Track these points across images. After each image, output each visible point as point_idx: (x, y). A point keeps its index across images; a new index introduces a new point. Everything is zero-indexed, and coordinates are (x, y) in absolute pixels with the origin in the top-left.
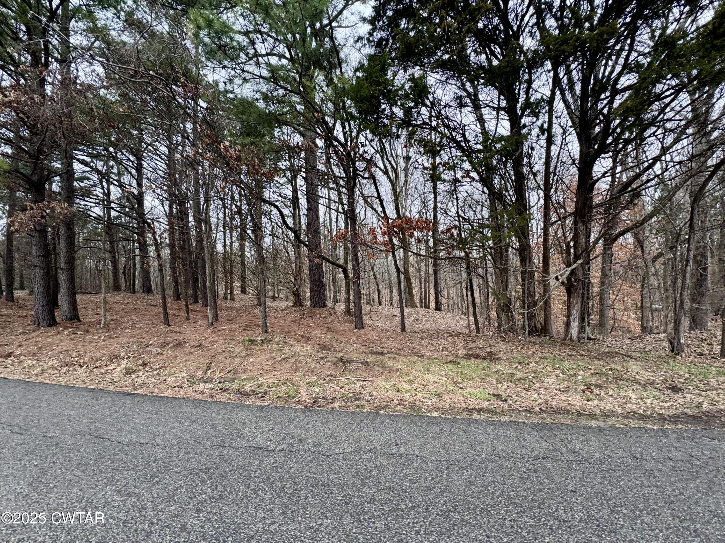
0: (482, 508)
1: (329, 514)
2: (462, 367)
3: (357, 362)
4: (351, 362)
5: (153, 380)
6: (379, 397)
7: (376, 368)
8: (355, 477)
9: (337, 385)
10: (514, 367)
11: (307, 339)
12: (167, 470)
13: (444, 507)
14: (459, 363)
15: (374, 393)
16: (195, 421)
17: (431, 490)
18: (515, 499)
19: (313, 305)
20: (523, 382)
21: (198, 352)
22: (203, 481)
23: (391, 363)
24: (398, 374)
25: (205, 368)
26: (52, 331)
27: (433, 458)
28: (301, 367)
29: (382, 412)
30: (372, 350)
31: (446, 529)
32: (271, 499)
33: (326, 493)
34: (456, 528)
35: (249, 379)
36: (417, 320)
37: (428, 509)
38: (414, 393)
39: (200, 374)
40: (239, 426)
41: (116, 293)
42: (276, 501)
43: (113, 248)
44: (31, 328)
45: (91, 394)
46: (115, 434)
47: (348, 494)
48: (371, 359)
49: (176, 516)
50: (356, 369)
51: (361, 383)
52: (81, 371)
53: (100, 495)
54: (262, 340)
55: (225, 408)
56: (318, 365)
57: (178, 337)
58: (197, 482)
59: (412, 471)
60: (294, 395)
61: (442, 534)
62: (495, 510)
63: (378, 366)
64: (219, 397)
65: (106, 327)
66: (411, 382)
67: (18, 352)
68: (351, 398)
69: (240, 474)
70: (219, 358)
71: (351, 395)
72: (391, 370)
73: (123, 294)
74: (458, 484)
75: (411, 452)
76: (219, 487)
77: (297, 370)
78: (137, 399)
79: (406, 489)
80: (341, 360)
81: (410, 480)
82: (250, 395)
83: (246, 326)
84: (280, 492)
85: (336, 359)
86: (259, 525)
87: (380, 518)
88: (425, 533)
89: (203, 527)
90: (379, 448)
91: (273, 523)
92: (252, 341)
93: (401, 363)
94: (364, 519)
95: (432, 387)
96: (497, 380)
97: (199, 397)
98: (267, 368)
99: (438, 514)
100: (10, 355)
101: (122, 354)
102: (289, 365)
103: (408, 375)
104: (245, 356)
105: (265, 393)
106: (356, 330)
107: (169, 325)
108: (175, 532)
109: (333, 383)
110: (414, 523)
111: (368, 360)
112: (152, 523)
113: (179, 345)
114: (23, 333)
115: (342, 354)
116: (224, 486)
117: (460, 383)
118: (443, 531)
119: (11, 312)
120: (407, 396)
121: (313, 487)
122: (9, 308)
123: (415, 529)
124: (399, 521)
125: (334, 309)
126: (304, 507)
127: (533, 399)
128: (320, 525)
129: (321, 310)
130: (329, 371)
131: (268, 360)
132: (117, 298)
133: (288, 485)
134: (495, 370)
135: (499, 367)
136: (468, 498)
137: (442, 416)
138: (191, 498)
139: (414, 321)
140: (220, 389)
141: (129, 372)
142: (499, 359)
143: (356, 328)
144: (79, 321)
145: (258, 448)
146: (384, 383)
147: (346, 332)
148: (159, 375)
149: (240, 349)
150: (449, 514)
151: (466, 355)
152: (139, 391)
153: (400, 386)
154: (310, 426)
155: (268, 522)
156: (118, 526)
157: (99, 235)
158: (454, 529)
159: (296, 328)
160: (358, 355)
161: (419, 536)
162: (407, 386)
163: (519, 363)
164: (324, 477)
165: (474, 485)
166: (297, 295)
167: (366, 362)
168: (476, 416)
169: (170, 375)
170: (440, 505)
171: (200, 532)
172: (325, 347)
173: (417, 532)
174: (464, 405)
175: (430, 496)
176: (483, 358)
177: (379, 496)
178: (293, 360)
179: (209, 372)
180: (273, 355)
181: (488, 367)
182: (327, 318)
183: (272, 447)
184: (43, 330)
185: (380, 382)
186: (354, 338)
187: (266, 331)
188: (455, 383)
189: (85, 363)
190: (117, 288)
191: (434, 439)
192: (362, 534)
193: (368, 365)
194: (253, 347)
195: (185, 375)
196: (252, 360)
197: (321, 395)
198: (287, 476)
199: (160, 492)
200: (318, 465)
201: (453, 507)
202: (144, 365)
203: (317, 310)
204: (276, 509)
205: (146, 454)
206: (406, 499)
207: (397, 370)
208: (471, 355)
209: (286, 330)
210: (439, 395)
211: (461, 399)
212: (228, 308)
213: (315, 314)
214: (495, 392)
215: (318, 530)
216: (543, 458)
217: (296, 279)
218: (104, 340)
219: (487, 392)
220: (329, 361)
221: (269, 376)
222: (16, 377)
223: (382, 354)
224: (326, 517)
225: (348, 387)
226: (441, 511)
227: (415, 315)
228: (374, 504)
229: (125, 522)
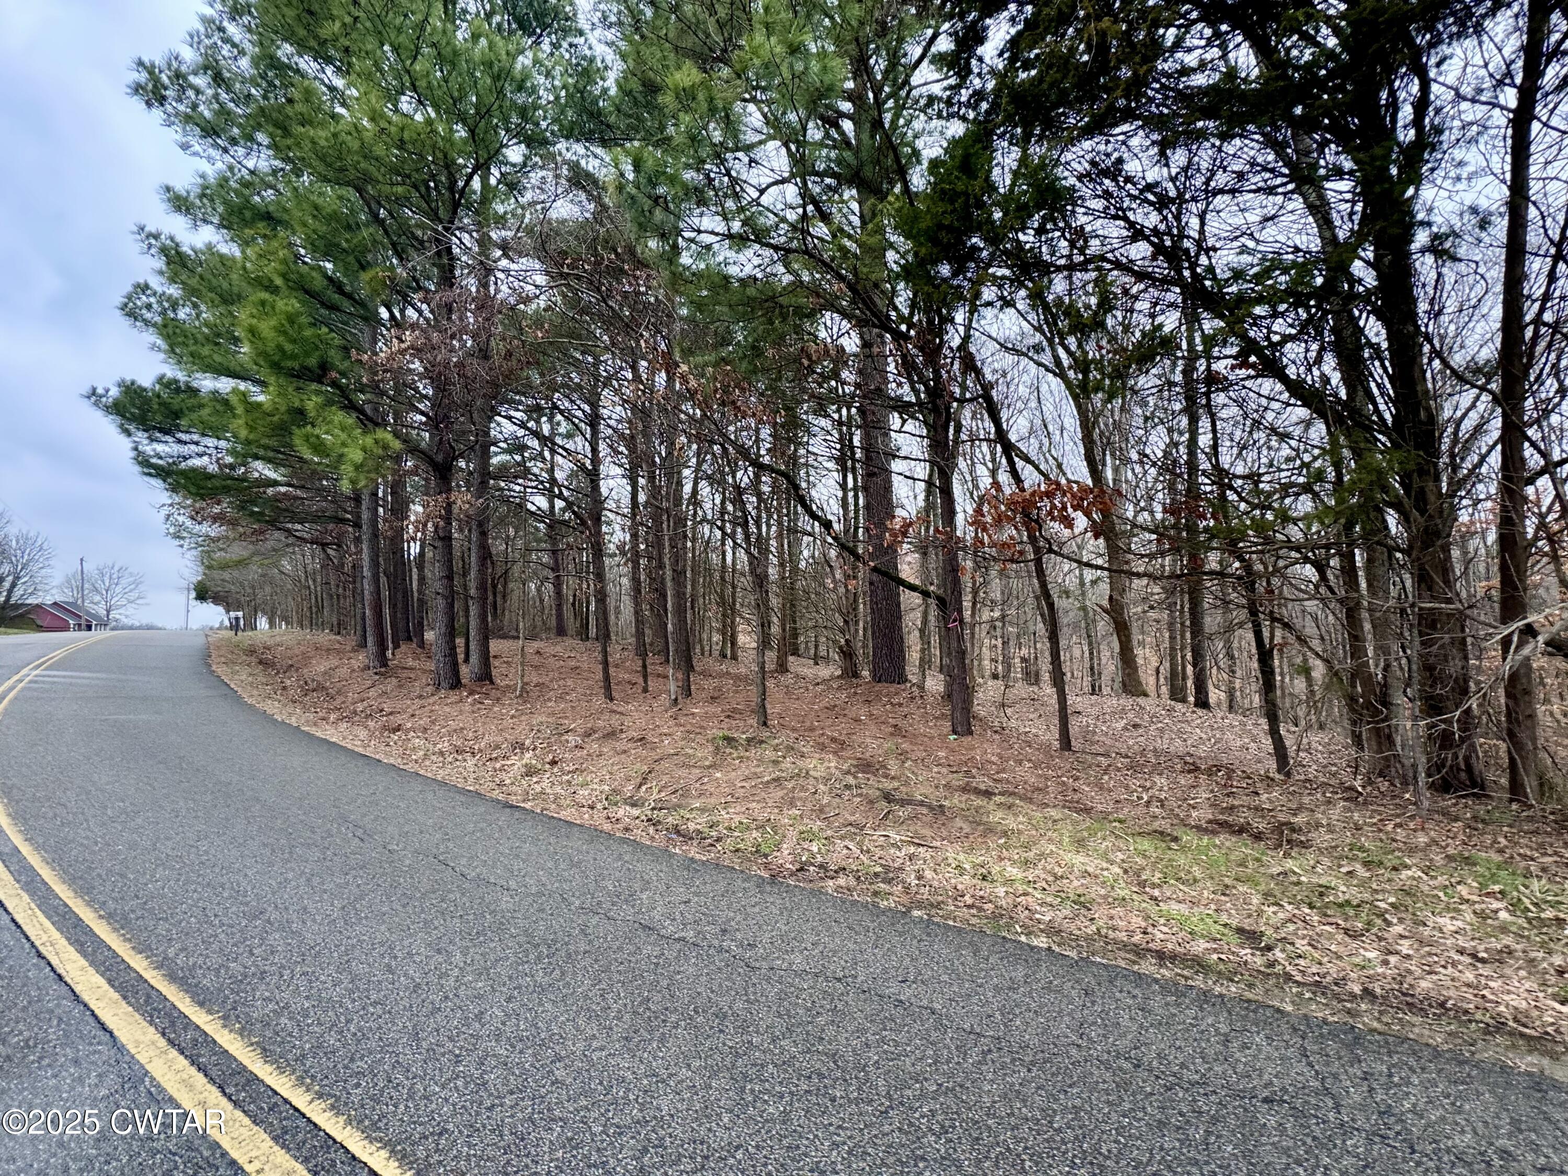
0: (1008, 1149)
1: (696, 1063)
2: (1183, 849)
3: (921, 804)
4: (903, 803)
5: (558, 789)
6: (935, 884)
7: (959, 822)
8: (780, 1016)
9: (860, 845)
10: (1344, 870)
11: (839, 746)
12: (501, 928)
13: (924, 1121)
14: (1176, 839)
15: (928, 874)
16: (578, 864)
17: (917, 1081)
18: (1107, 1158)
19: (877, 678)
20: (1351, 912)
21: (637, 751)
22: (539, 958)
23: (996, 817)
24: (1002, 841)
25: (639, 780)
26: (454, 697)
27: (967, 1026)
28: (800, 799)
29: (916, 913)
30: (968, 784)
31: (899, 1160)
32: (619, 1011)
33: (712, 1028)
34: (921, 1165)
35: (703, 810)
36: (1136, 726)
37: (886, 1112)
38: (1021, 888)
39: (629, 789)
40: (637, 886)
41: (559, 639)
42: (627, 1017)
43: (556, 561)
44: (430, 689)
45: (463, 799)
46: (464, 861)
47: (749, 1042)
48: (957, 801)
49: (479, 997)
50: (911, 818)
51: (912, 849)
52: (471, 762)
53: (406, 943)
54: (749, 740)
55: (633, 853)
56: (837, 800)
57: (615, 721)
58: (532, 956)
59: (902, 1037)
60: (767, 851)
61: (884, 1164)
62: (1037, 1164)
63: (965, 819)
64: (638, 834)
65: (524, 695)
66: (1026, 864)
67: (409, 725)
68: (876, 875)
69: (596, 961)
70: (665, 764)
71: (878, 869)
72: (989, 830)
73: (569, 641)
74: (987, 1087)
75: (925, 1003)
76: (557, 972)
77: (792, 804)
78: (517, 814)
79: (866, 1065)
80: (888, 797)
81: (885, 1052)
82: (691, 839)
83: (734, 710)
84: (640, 1004)
85: (878, 793)
86: (581, 1045)
87: (782, 1097)
88: (850, 1153)
89: (504, 1024)
90: (860, 979)
91: (602, 1049)
92: (729, 740)
93: (1021, 818)
94: (752, 1091)
95: (1076, 883)
96: (1266, 895)
97: (607, 827)
98: (740, 793)
99: (900, 1130)
100: (398, 729)
101: (527, 742)
102: (781, 793)
103: (1027, 847)
104: (709, 767)
105: (719, 840)
106: (952, 737)
107: (611, 699)
108: (467, 1018)
109: (852, 840)
110: (840, 1127)
111: (946, 803)
112: (447, 998)
113: (611, 735)
114: (420, 697)
115: (896, 784)
116: (563, 974)
117: (1154, 886)
118: (892, 1160)
119: (416, 664)
120: (1001, 891)
121: (696, 1012)
122: (416, 657)
123: (836, 1138)
124: (813, 1115)
125: (921, 687)
126: (662, 1040)
127: (1357, 960)
128: (671, 1076)
129: (893, 688)
130: (853, 814)
131: (747, 779)
132: (558, 648)
133: (657, 997)
134: (1276, 870)
135: (1289, 864)
136: (990, 1122)
137: (1056, 948)
138: (510, 978)
139: (1125, 729)
140: (649, 820)
141: (530, 772)
142: (1304, 845)
143: (954, 732)
144: (492, 682)
145: (645, 927)
146: (962, 857)
147: (932, 738)
148: (569, 782)
149: (705, 754)
150: (925, 1136)
151: (1210, 822)
152: (528, 805)
153: (995, 869)
154: (757, 909)
155: (595, 1044)
156: (407, 988)
157: (539, 541)
158: (916, 1165)
159: (829, 722)
160: (928, 791)
161: (834, 1153)
162: (1014, 872)
163: (1367, 864)
164: (724, 1003)
165: (1024, 1101)
166: (847, 653)
167: (941, 806)
168: (1148, 967)
169: (584, 785)
170: (917, 1115)
171: (498, 1029)
172: (869, 765)
173: (835, 1145)
174: (1137, 938)
175: (909, 1092)
176: (1258, 837)
177: (803, 1063)
178: (790, 785)
179: (644, 788)
180: (758, 770)
181: (1258, 860)
182: (900, 705)
183: (670, 929)
184: (443, 693)
185: (953, 853)
186: (941, 754)
187: (765, 724)
188: (1142, 884)
189: (480, 751)
190: (561, 631)
191: (997, 989)
192: (731, 1111)
193: (943, 813)
194: (728, 750)
195: (607, 788)
196: (718, 775)
197: (819, 859)
198: (665, 983)
199: (477, 957)
200: (728, 979)
201: (943, 1127)
202: (553, 763)
203: (884, 688)
204: (619, 1030)
205: (488, 899)
206: (854, 1082)
207: (1005, 834)
208: (1225, 825)
209: (808, 724)
210: (1082, 904)
211: (1138, 922)
212: (722, 675)
213: (878, 697)
214: (1247, 924)
215: (663, 1081)
216: (1266, 1100)
217: (846, 622)
218: (513, 717)
219: (1224, 918)
220: (861, 795)
221: (738, 809)
222: (392, 761)
223: (988, 794)
224: (689, 1066)
225: (879, 853)
226: (911, 1124)
227: (1131, 715)
228: (786, 1071)
229: (418, 986)
